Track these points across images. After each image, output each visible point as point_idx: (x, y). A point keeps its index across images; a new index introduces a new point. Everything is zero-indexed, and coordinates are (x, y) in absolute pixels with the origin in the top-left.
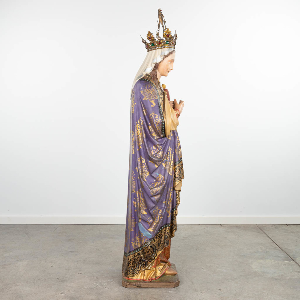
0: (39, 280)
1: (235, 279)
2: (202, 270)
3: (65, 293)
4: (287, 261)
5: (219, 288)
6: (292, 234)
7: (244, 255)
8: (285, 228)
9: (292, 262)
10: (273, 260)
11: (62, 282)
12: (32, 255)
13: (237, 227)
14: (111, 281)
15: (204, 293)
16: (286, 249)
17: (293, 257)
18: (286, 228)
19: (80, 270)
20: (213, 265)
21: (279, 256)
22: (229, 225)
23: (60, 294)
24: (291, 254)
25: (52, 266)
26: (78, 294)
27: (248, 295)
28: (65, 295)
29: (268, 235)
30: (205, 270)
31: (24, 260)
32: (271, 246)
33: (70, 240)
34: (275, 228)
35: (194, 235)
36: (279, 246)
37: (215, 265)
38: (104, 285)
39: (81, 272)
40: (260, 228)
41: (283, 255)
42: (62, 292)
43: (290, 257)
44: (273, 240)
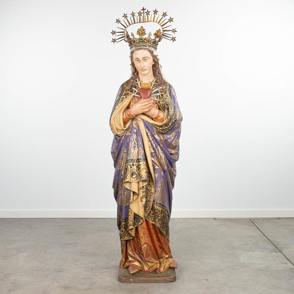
0: (37, 270)
1: (223, 270)
2: (192, 261)
3: (60, 283)
4: (275, 252)
5: (206, 279)
6: (282, 227)
7: (234, 247)
8: (276, 221)
9: (279, 254)
10: (261, 252)
11: (58, 273)
12: (33, 247)
13: (230, 220)
14: (104, 271)
15: (192, 283)
16: (275, 241)
17: (281, 249)
18: (278, 221)
19: (76, 262)
20: (203, 256)
21: (267, 248)
22: (222, 219)
23: (55, 284)
24: (279, 246)
25: (51, 258)
26: (72, 284)
27: (233, 285)
28: (60, 284)
29: (259, 229)
30: (195, 261)
31: (25, 251)
32: (261, 238)
33: (70, 233)
34: (267, 221)
35: (188, 228)
36: (269, 239)
37: (205, 257)
38: (97, 275)
39: (77, 263)
40: (252, 222)
41: (271, 247)
42: (57, 282)
43: (278, 249)
44: (263, 233)
